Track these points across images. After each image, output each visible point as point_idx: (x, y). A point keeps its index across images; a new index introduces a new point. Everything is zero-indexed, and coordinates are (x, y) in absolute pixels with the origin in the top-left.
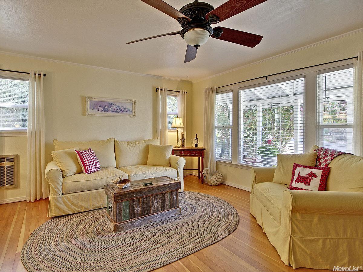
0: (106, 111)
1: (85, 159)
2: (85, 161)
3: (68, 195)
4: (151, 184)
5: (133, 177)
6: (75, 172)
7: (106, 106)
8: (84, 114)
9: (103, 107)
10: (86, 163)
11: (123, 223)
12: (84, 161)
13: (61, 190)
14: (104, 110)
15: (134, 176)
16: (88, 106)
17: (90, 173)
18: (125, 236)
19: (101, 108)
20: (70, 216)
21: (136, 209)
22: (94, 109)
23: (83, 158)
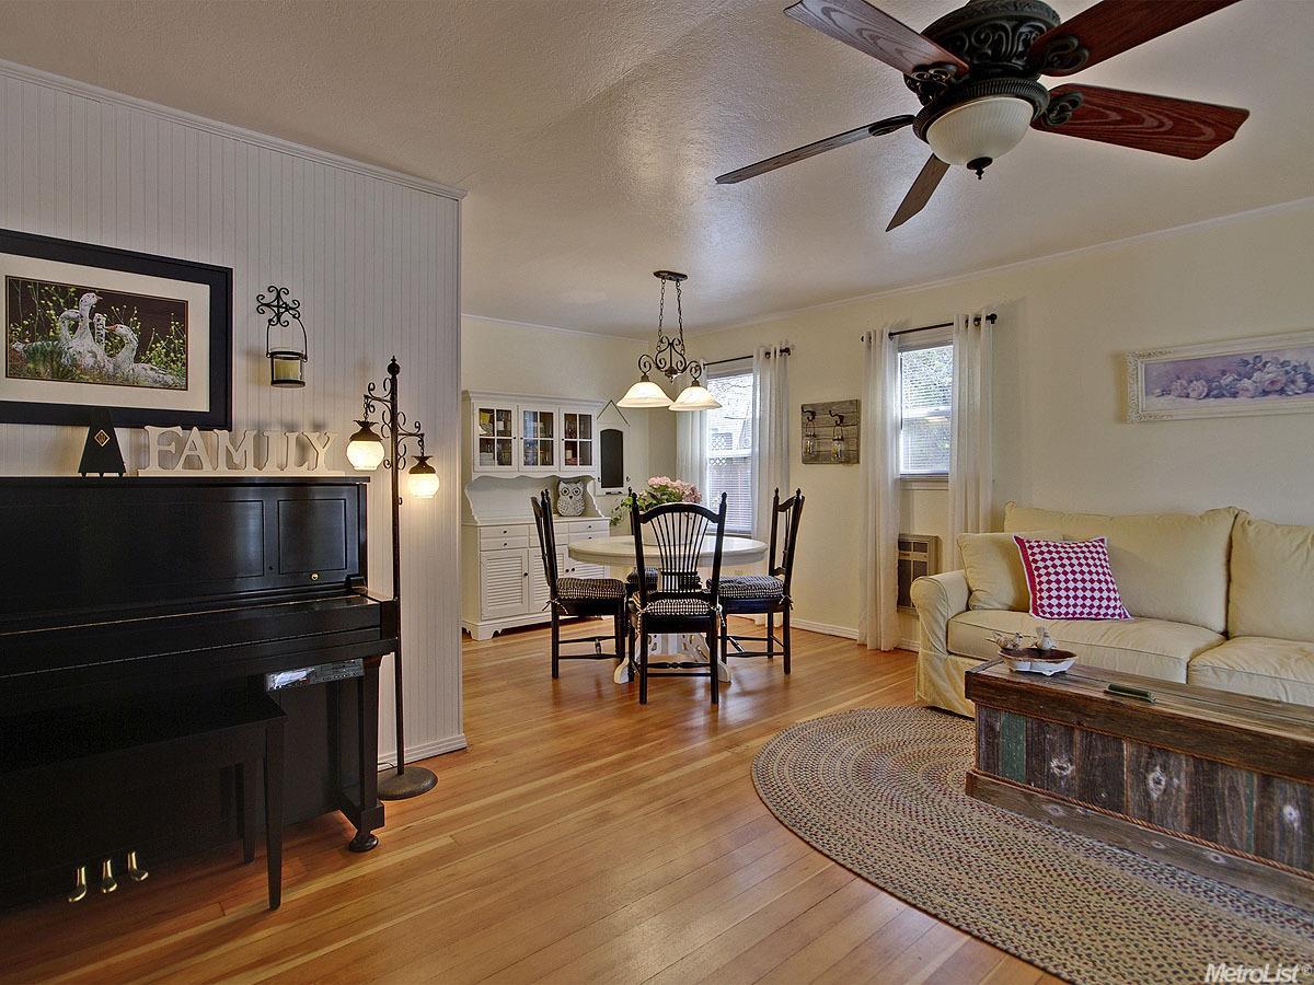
0: (1223, 396)
1: (1038, 569)
2: (1040, 576)
3: (958, 658)
4: (1143, 696)
5: (1211, 673)
6: (1010, 604)
7: (1224, 373)
8: (1122, 418)
9: (1208, 381)
10: (1041, 583)
11: (998, 779)
12: (1036, 573)
13: (943, 640)
14: (1215, 392)
15: (1215, 673)
16: (1137, 387)
17: (1048, 615)
18: (978, 816)
19: (1200, 386)
20: (956, 719)
21: (1054, 763)
22: (1165, 392)
23: (1034, 565)
